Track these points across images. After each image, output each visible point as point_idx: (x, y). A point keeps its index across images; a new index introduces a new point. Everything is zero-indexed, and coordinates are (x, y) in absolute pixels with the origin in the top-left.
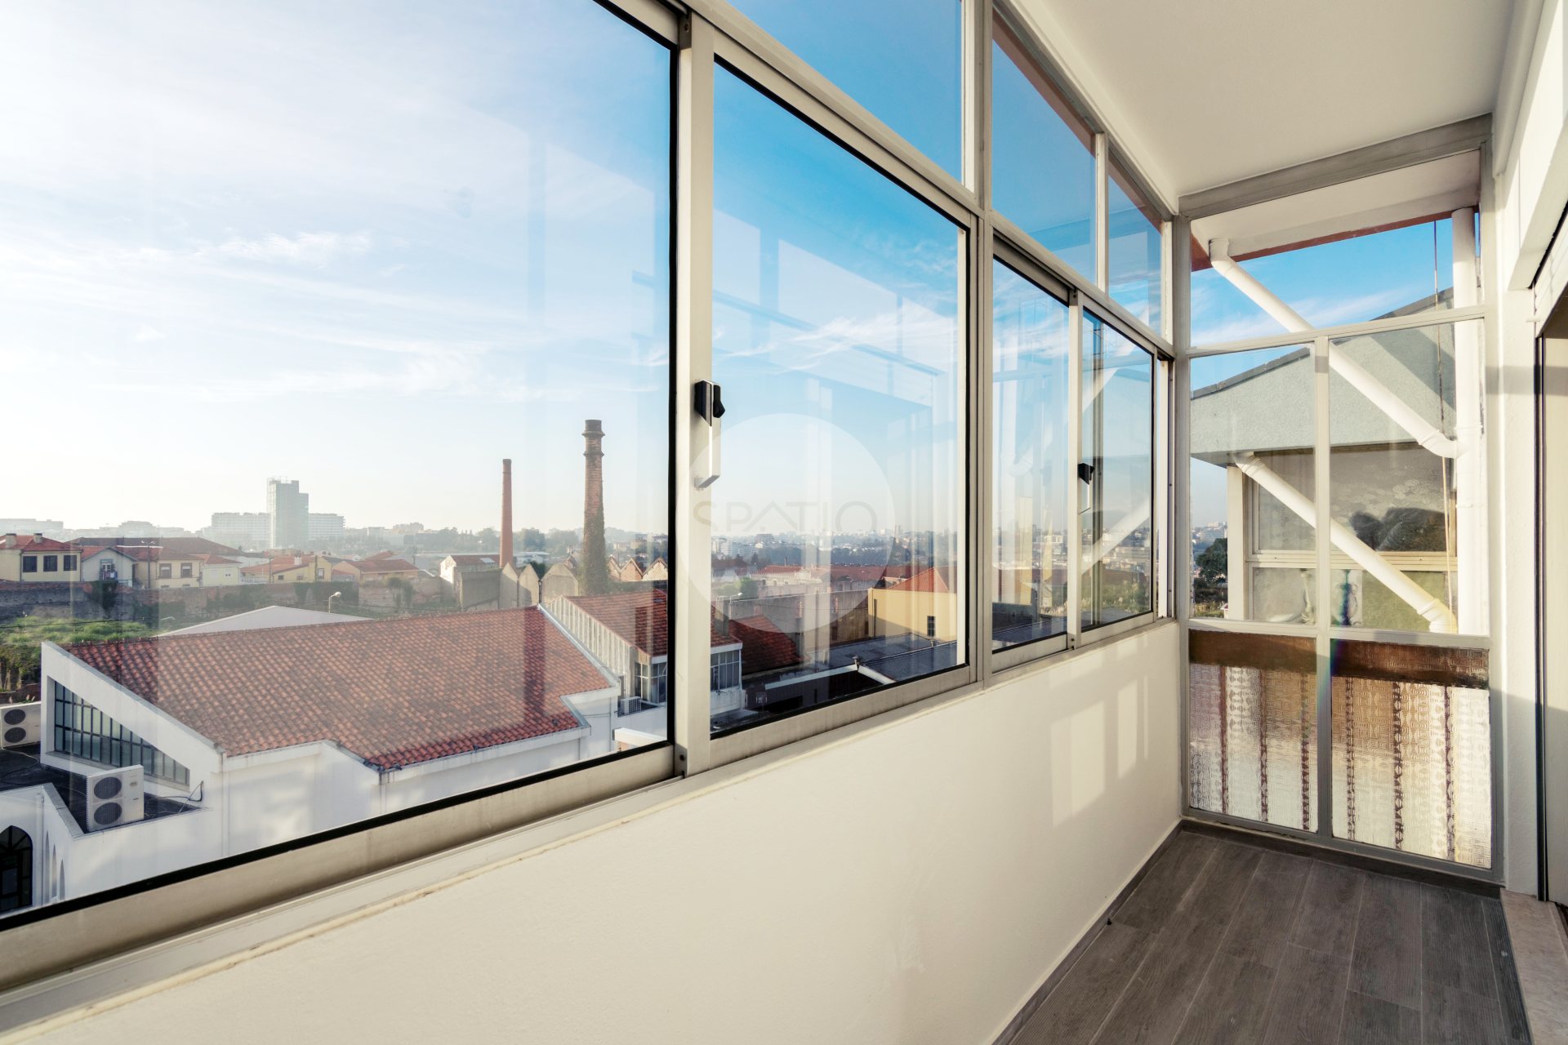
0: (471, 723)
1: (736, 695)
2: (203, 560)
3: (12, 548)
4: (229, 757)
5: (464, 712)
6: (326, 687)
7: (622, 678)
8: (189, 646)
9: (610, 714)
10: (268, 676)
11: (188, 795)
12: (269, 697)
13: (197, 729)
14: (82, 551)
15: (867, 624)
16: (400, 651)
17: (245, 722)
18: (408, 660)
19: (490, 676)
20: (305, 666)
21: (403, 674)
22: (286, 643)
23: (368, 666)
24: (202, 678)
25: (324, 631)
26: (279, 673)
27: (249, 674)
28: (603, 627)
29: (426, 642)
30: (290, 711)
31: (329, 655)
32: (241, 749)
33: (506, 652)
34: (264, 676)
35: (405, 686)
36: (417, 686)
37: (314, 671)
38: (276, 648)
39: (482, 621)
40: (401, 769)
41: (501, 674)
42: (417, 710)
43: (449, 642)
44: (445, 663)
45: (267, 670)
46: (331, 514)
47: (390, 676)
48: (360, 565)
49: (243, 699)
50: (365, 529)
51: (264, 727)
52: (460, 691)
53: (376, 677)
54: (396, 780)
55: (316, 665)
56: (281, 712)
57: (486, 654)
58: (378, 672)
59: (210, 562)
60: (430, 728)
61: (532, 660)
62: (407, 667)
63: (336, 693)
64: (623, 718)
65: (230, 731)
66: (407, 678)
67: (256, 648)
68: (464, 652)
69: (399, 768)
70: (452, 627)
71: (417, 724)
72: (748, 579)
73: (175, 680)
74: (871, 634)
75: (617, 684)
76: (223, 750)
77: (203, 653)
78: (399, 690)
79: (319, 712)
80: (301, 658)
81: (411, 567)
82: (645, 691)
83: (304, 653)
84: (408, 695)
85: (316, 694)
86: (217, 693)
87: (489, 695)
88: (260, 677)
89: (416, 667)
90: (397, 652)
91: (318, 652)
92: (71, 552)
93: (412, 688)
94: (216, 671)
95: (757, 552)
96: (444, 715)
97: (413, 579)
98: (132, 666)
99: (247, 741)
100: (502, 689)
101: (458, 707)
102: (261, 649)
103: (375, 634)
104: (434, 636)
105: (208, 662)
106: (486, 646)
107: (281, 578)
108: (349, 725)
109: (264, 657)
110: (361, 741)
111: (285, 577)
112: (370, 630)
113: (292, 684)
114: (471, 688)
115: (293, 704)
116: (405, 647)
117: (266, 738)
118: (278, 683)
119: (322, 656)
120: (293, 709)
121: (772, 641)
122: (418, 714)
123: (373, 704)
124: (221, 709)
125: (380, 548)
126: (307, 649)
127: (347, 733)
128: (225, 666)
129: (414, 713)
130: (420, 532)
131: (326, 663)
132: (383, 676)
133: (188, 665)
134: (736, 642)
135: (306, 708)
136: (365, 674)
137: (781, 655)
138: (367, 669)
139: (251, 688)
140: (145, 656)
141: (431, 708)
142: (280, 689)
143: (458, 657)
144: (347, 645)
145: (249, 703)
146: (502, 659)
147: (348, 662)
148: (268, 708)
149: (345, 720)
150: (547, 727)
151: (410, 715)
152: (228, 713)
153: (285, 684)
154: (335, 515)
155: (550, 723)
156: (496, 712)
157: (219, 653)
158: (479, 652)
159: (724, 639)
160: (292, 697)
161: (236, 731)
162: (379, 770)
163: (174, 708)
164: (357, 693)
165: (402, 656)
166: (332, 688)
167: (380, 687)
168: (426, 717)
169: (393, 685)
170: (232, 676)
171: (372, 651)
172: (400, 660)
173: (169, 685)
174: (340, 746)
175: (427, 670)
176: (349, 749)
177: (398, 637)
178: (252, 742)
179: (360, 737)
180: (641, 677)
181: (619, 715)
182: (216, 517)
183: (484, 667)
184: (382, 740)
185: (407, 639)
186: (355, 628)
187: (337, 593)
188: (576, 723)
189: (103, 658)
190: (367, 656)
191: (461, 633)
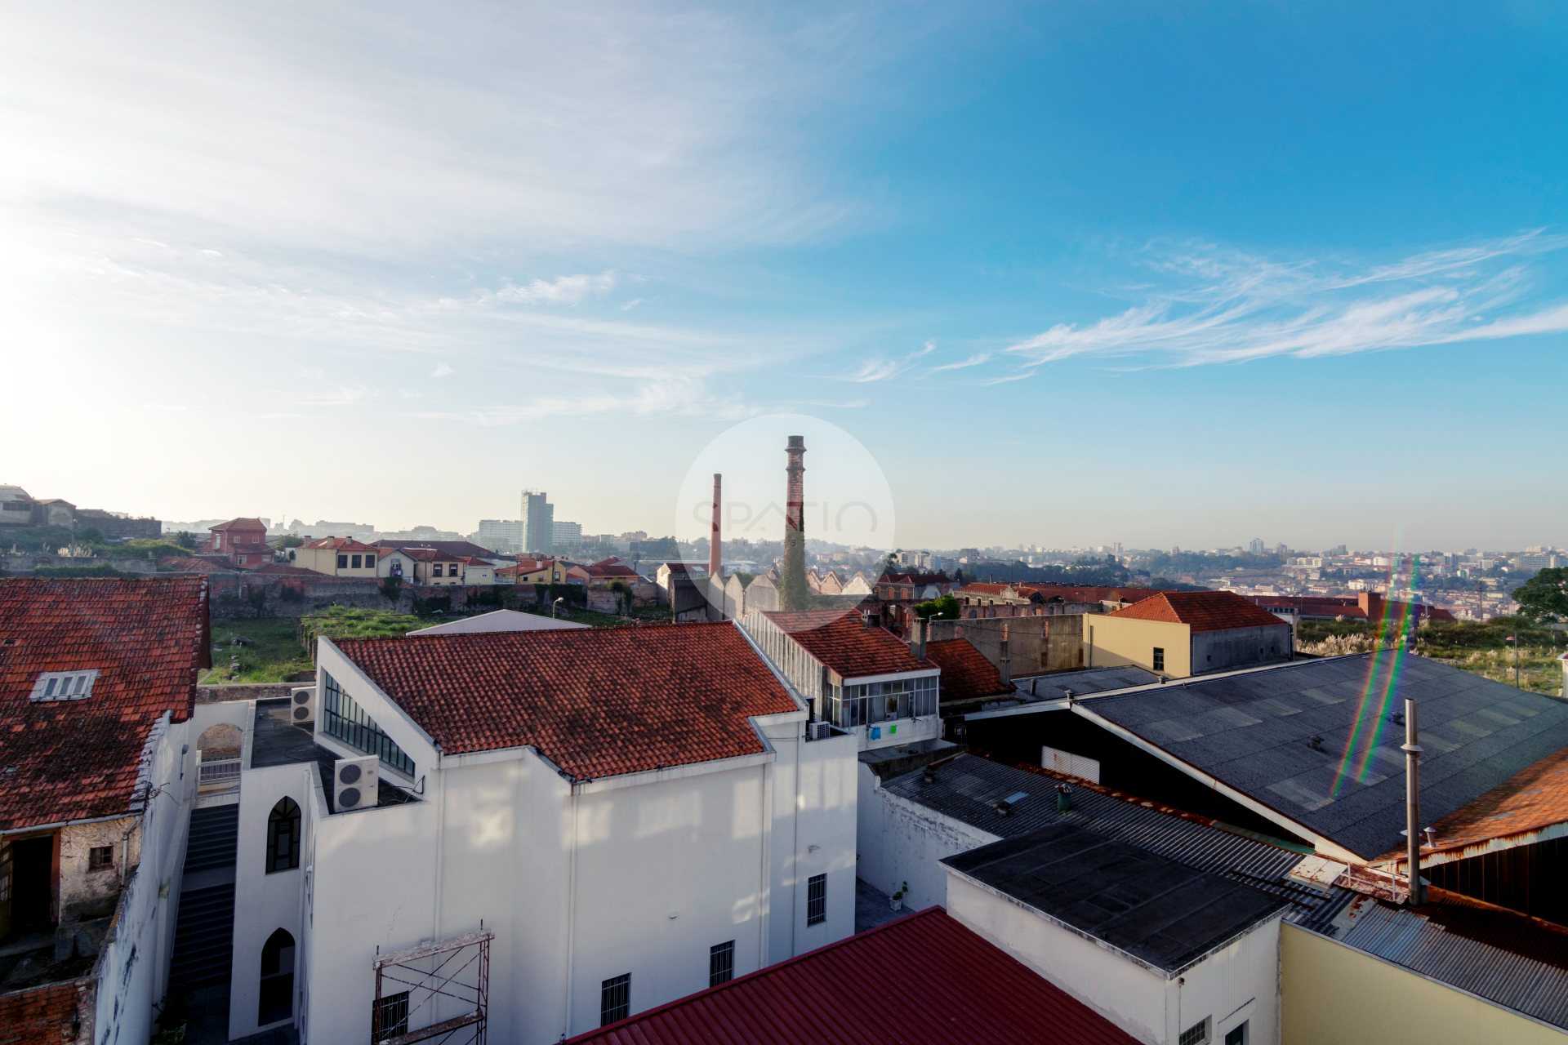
0: (660, 739)
1: (933, 724)
2: (466, 561)
3: (331, 548)
4: (445, 755)
5: (655, 727)
6: (535, 692)
7: (811, 702)
8: (428, 646)
9: (798, 738)
10: (488, 678)
11: (412, 786)
12: (486, 699)
13: (423, 725)
14: (379, 552)
15: (1081, 651)
16: (602, 660)
17: (463, 722)
18: (609, 670)
19: (683, 691)
20: (520, 670)
21: (603, 683)
22: (507, 647)
23: (573, 674)
24: (434, 676)
25: (540, 637)
26: (497, 676)
27: (472, 675)
28: (796, 645)
29: (627, 653)
30: (502, 714)
31: (541, 661)
32: (457, 748)
33: (700, 666)
34: (484, 677)
35: (604, 696)
36: (615, 697)
37: (526, 675)
38: (498, 651)
39: (679, 633)
40: (591, 782)
41: (693, 690)
42: (612, 722)
43: (648, 653)
44: (642, 675)
45: (488, 672)
46: (571, 523)
47: (592, 685)
48: (591, 571)
49: (464, 699)
50: (598, 537)
51: (478, 728)
52: (653, 704)
53: (579, 685)
54: (586, 792)
55: (529, 670)
56: (494, 714)
57: (680, 668)
58: (581, 680)
59: (472, 563)
60: (622, 741)
61: (724, 677)
62: (607, 677)
63: (543, 699)
64: (811, 744)
65: (450, 729)
66: (606, 687)
67: (481, 650)
68: (660, 665)
69: (590, 781)
70: (652, 639)
71: (611, 736)
72: (949, 597)
73: (413, 677)
74: (1086, 663)
75: (805, 708)
76: (441, 749)
77: (438, 653)
78: (598, 699)
79: (526, 717)
80: (517, 663)
81: (632, 573)
82: (836, 714)
83: (520, 658)
84: (606, 705)
85: (525, 698)
86: (445, 691)
87: (679, 711)
88: (481, 679)
89: (616, 678)
90: (600, 661)
91: (532, 657)
92: (373, 552)
93: (610, 698)
94: (446, 670)
95: (961, 568)
96: (636, 729)
97: (633, 584)
98: (382, 661)
99: (462, 741)
100: (692, 705)
101: (650, 721)
102: (486, 652)
103: (583, 642)
104: (635, 646)
105: (442, 661)
106: (681, 659)
107: (526, 579)
108: (550, 732)
109: (487, 659)
110: (559, 749)
111: (529, 579)
112: (580, 638)
113: (507, 687)
114: (664, 702)
115: (505, 707)
116: (607, 656)
117: (479, 739)
118: (496, 685)
119: (535, 661)
120: (505, 712)
121: (974, 667)
122: (613, 725)
123: (574, 713)
124: (445, 707)
125: (609, 554)
126: (524, 654)
127: (548, 740)
128: (454, 667)
129: (609, 724)
130: (644, 540)
131: (538, 668)
132: (585, 685)
133: (425, 664)
134: (934, 667)
135: (516, 712)
136: (570, 681)
137: (983, 682)
138: (572, 676)
139: (473, 689)
140: (394, 653)
141: (625, 721)
142: (496, 692)
143: (654, 670)
144: (557, 651)
145: (470, 703)
146: (695, 674)
147: (557, 669)
148: (484, 709)
149: (548, 727)
150: (732, 749)
151: (606, 726)
152: (451, 711)
153: (501, 687)
154: (574, 523)
155: (736, 746)
156: (685, 729)
157: (451, 653)
158: (674, 665)
159: (921, 664)
160: (505, 700)
161: (455, 730)
162: (571, 781)
163: (408, 704)
164: (561, 700)
165: (604, 665)
166: (540, 694)
167: (581, 695)
168: (619, 729)
169: (593, 694)
170: (459, 676)
171: (578, 659)
172: (602, 669)
173: (408, 682)
174: (540, 752)
175: (625, 681)
176: (547, 757)
177: (603, 646)
178: (467, 742)
179: (559, 745)
180: (833, 698)
181: (807, 741)
182: (483, 523)
183: (678, 681)
184: (578, 749)
185: (610, 648)
186: (566, 635)
187: (560, 599)
188: (762, 748)
189: (362, 653)
190: (573, 663)
191: (660, 645)
